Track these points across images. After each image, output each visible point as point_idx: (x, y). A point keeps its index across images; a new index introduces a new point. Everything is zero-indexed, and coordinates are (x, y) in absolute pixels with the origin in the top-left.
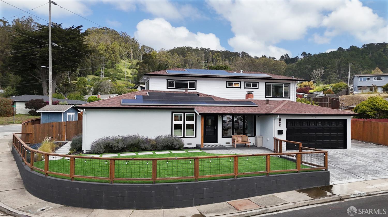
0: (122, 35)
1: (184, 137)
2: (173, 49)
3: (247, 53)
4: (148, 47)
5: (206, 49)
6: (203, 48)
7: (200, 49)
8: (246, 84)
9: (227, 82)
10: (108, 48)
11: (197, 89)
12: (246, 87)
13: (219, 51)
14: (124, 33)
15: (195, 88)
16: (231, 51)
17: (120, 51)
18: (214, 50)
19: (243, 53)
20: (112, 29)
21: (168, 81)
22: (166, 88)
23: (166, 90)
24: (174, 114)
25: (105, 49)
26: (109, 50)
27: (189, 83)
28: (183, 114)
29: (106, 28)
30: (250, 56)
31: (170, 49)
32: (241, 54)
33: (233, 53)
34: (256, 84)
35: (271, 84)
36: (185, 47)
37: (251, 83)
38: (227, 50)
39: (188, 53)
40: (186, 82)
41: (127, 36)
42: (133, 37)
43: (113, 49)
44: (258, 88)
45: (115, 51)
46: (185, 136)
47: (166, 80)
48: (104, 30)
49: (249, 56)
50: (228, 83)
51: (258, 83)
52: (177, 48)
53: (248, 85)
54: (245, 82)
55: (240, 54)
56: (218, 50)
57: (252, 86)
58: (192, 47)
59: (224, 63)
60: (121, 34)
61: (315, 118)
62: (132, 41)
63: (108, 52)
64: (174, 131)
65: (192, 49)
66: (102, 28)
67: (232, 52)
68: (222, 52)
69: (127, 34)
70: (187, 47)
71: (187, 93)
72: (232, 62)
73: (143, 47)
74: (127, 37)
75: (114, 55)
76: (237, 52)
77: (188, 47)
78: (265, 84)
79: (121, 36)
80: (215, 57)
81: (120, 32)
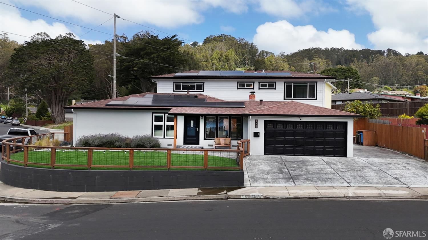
0: (240, 40)
1: (164, 138)
2: (297, 52)
3: (394, 50)
4: (268, 52)
5: (338, 49)
6: (334, 48)
7: (331, 49)
8: (261, 84)
9: (238, 82)
10: (221, 56)
11: (204, 91)
12: (260, 88)
13: (356, 50)
14: (242, 39)
15: (203, 90)
16: (371, 50)
17: (235, 58)
18: (348, 49)
19: (389, 50)
20: (230, 36)
21: (175, 83)
22: (173, 90)
23: (173, 92)
24: (155, 115)
25: (218, 57)
26: (222, 59)
27: (197, 85)
28: (163, 114)
29: (224, 35)
30: (399, 54)
31: (294, 52)
32: (386, 52)
33: (375, 51)
34: (273, 84)
35: (292, 84)
36: (312, 49)
37: (267, 83)
38: (366, 48)
39: (315, 54)
40: (193, 84)
41: (244, 41)
42: (252, 42)
43: (227, 57)
44: (275, 89)
45: (229, 59)
46: (166, 137)
47: (173, 82)
48: (221, 38)
49: (397, 54)
50: (240, 84)
51: (275, 82)
52: (302, 50)
53: (262, 86)
54: (259, 83)
55: (384, 52)
56: (354, 49)
57: (268, 87)
58: (321, 48)
59: (361, 64)
60: (238, 41)
61: (301, 119)
62: (250, 46)
63: (222, 60)
64: (155, 132)
65: (320, 50)
66: (221, 35)
67: (373, 50)
68: (360, 50)
69: (244, 40)
70: (314, 48)
71: (189, 95)
72: (372, 63)
73: (262, 52)
74: (245, 43)
75: (227, 64)
76: (380, 50)
77: (316, 48)
78: (284, 83)
79: (239, 43)
80: (349, 58)
81: (238, 39)
